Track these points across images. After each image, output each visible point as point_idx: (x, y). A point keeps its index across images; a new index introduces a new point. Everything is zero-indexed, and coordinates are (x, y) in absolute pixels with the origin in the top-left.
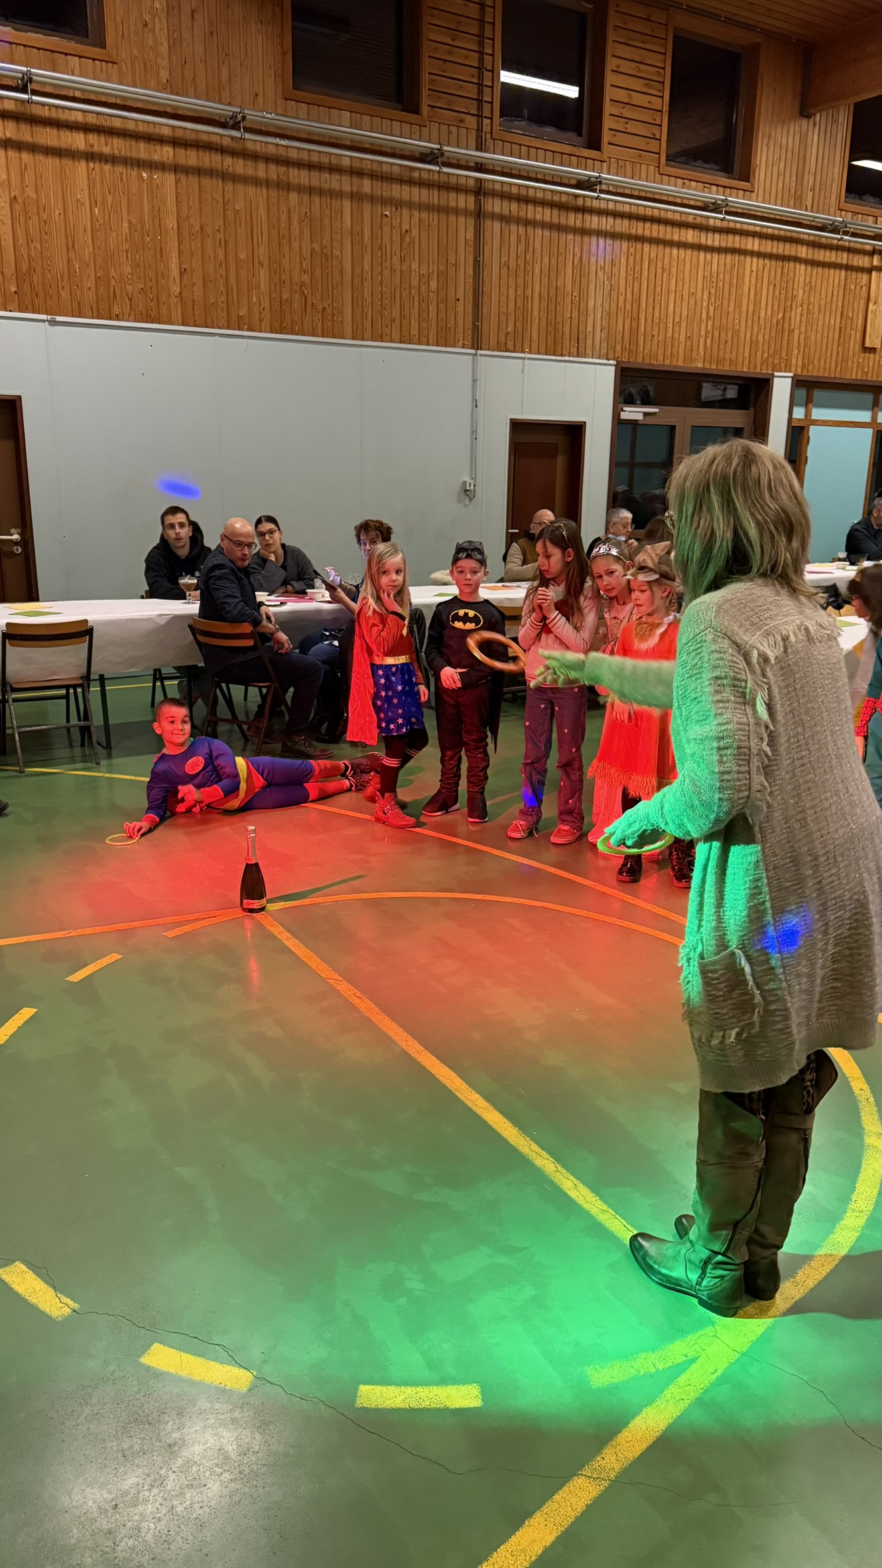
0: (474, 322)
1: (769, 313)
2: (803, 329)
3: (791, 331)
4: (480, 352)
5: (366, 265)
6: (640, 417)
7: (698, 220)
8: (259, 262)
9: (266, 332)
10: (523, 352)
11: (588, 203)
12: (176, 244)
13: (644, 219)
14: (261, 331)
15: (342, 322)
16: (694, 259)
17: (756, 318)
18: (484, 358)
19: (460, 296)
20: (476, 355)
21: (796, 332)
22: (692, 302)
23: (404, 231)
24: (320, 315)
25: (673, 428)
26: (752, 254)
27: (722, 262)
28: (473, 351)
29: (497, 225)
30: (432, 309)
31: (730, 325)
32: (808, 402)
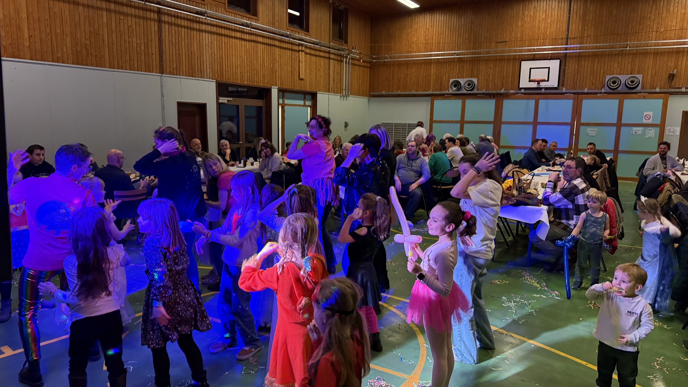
0: (160, 63)
1: (268, 65)
2: (279, 71)
3: (276, 72)
4: (163, 75)
5: (114, 38)
6: (226, 102)
7: (241, 29)
8: (66, 34)
9: (70, 64)
10: (180, 75)
11: (201, 20)
12: (27, 24)
13: (221, 27)
14: (68, 64)
15: (104, 61)
16: (241, 43)
17: (264, 66)
18: (165, 78)
19: (154, 52)
20: (161, 76)
21: (278, 72)
22: (241, 59)
23: (129, 26)
24: (95, 58)
25: (238, 106)
26: (260, 43)
27: (250, 45)
28: (160, 75)
29: (167, 26)
30: (143, 57)
31: (255, 68)
32: (283, 97)
